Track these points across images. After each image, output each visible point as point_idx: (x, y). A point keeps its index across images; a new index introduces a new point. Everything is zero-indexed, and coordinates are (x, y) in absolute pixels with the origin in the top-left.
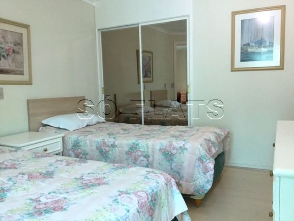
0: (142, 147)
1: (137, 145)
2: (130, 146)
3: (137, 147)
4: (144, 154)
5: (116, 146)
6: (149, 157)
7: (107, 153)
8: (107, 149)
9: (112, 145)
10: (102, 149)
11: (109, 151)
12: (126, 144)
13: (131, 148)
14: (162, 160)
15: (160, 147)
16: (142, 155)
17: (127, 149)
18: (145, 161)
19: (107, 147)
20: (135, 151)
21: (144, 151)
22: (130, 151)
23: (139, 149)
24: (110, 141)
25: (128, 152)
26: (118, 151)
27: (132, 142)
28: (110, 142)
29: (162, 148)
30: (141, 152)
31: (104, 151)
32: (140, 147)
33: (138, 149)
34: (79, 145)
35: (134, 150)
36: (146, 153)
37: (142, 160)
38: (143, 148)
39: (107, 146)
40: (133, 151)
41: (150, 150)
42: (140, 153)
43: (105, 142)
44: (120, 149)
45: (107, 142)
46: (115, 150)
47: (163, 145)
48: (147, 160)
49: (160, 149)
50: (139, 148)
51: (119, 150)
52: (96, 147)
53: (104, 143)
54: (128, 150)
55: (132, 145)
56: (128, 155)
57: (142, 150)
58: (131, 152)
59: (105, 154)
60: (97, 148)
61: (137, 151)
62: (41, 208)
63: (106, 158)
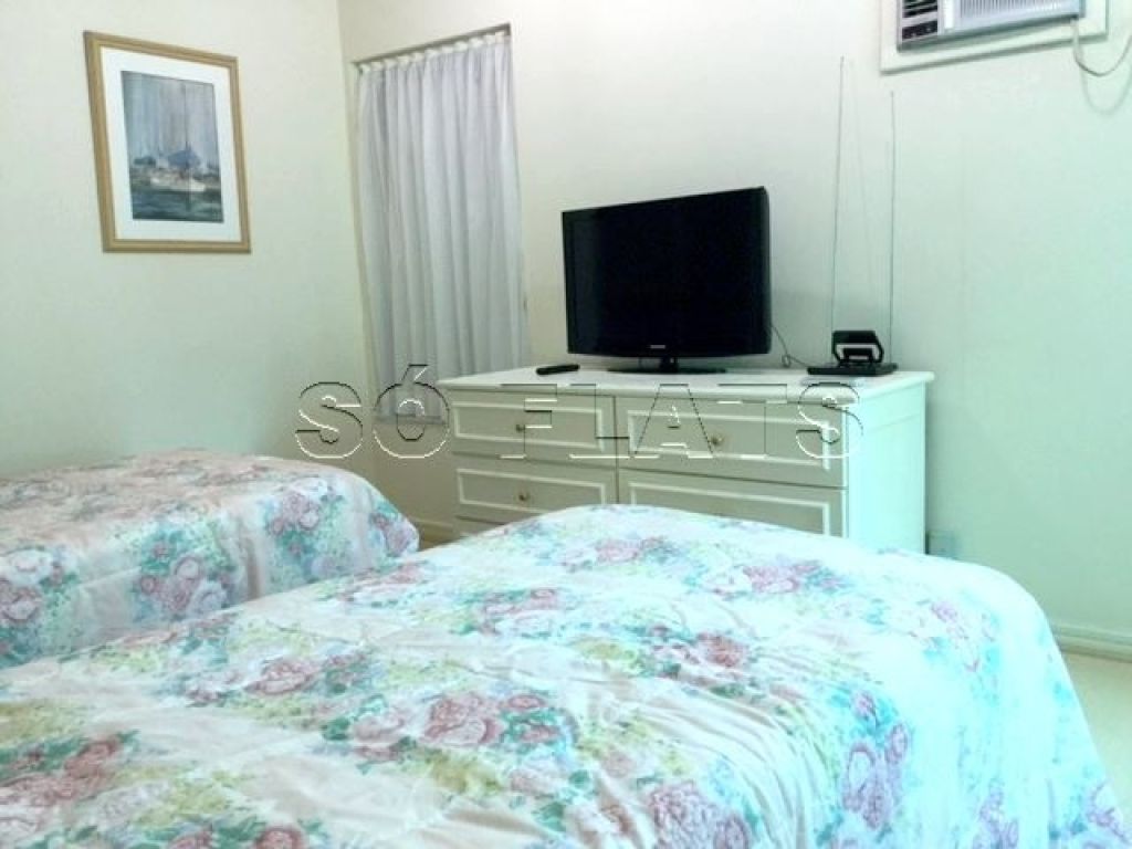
0: (199, 540)
1: (175, 538)
3: (179, 546)
4: (210, 565)
5: (72, 577)
7: (25, 630)
8: (20, 609)
9: (45, 582)
11: (32, 616)
12: (127, 551)
13: (150, 561)
16: (201, 574)
18: (217, 592)
20: (173, 564)
21: (208, 553)
22: (150, 577)
23: (189, 553)
25: (142, 580)
26: (86, 596)
29: (271, 518)
30: (198, 560)
32: (190, 542)
33: (182, 556)
35: (166, 566)
36: (218, 558)
37: (208, 593)
38: (202, 544)
39: (21, 594)
40: (162, 571)
41: (231, 544)
44: (95, 584)
45: (16, 577)
46: (68, 598)
47: (271, 508)
50: (185, 551)
54: (142, 571)
55: (152, 545)
56: (143, 598)
57: (199, 551)
58: (155, 579)
59: (13, 639)
61: (181, 563)
63: (21, 657)
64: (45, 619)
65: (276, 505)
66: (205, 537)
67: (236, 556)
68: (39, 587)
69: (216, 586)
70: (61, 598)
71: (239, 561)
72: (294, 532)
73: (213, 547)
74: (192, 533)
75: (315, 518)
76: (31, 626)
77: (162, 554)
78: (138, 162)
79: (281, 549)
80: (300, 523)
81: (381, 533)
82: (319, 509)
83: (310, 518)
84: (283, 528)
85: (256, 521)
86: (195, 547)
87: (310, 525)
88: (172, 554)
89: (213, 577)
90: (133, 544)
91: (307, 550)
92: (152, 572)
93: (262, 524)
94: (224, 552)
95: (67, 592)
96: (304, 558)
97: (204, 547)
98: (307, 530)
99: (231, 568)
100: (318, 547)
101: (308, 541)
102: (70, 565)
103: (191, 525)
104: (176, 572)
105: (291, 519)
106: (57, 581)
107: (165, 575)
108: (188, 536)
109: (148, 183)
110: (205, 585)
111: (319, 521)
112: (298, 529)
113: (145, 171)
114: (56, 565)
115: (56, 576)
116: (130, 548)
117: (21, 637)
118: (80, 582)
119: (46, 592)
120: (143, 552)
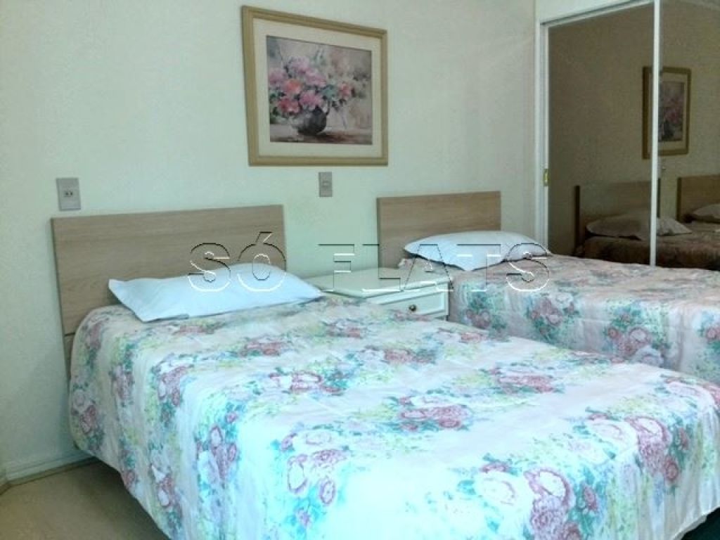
0: (650, 320)
1: (636, 313)
2: (615, 314)
3: (636, 319)
4: (655, 338)
5: (577, 312)
6: (667, 346)
7: (554, 329)
8: (554, 318)
9: (566, 310)
10: (541, 318)
11: (557, 324)
12: (606, 310)
13: (617, 321)
14: (705, 360)
15: (703, 324)
16: (647, 342)
17: (607, 323)
18: (656, 357)
19: (553, 313)
20: (629, 328)
21: (656, 331)
22: (614, 329)
23: (640, 326)
24: (562, 299)
25: (609, 329)
26: (581, 324)
27: (621, 305)
28: (562, 302)
29: (707, 326)
30: (646, 332)
31: (545, 322)
32: (643, 320)
33: (637, 325)
34: (484, 304)
35: (625, 327)
36: (661, 336)
37: (649, 355)
38: (652, 323)
39: (555, 311)
40: (622, 329)
41: (672, 331)
42: (642, 337)
43: (550, 303)
44: (588, 320)
45: (554, 303)
46: (573, 322)
47: (711, 319)
48: (663, 356)
49: (702, 330)
50: (639, 323)
51: (584, 323)
52: (525, 311)
53: (547, 304)
54: (611, 324)
55: (622, 313)
56: (608, 338)
57: (649, 327)
58: (617, 331)
59: (548, 330)
60: (528, 314)
61: (635, 329)
62: (414, 418)
63: (550, 340)
68: (563, 312)
77: (625, 320)
79: (711, 350)
84: (716, 336)
88: (631, 322)
89: (655, 346)
92: (617, 327)
95: (574, 319)
102: (578, 306)
104: (630, 333)
107: (623, 332)
110: (648, 349)
114: (572, 304)
115: (570, 310)
116: (609, 309)
117: (552, 331)
118: (580, 317)
119: (565, 315)
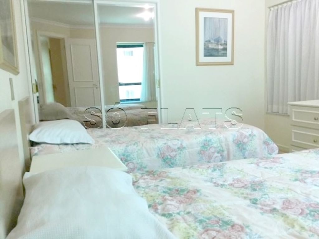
0: (215, 142)
3: (210, 143)
4: (218, 149)
5: (184, 148)
7: (173, 159)
8: (173, 154)
13: (203, 146)
14: (236, 152)
16: (215, 151)
17: (199, 148)
19: (172, 151)
20: (209, 148)
25: (200, 151)
28: (176, 145)
29: (235, 139)
30: (215, 148)
31: (169, 157)
33: (211, 146)
37: (217, 157)
48: (221, 156)
51: (189, 152)
53: (169, 147)
55: (204, 142)
56: (200, 155)
58: (204, 151)
59: (170, 161)
63: (172, 166)
64: (178, 157)
65: (236, 135)
66: (217, 142)
67: (225, 148)
68: (177, 149)
69: (219, 155)
70: (182, 153)
71: (225, 150)
72: (241, 144)
73: (219, 144)
74: (214, 140)
75: (247, 140)
76: (175, 159)
77: (206, 145)
78: (206, 41)
79: (237, 148)
80: (242, 141)
81: (266, 147)
82: (248, 138)
83: (246, 140)
84: (238, 142)
85: (231, 139)
86: (214, 144)
87: (245, 142)
88: (208, 145)
89: (218, 153)
90: (199, 141)
91: (244, 149)
92: (203, 149)
93: (232, 140)
94: (221, 146)
95: (183, 151)
96: (243, 151)
97: (216, 144)
98: (244, 143)
99: (223, 151)
100: (247, 148)
101: (244, 146)
102: (184, 145)
103: (213, 138)
104: (209, 150)
105: (240, 140)
106: (181, 148)
107: (207, 150)
108: (213, 141)
109: (208, 47)
110: (216, 154)
111: (248, 141)
112: (242, 143)
113: (208, 43)
114: (181, 144)
115: (181, 147)
116: (199, 142)
117: (172, 161)
118: (186, 149)
119: (179, 151)
120: (201, 144)
